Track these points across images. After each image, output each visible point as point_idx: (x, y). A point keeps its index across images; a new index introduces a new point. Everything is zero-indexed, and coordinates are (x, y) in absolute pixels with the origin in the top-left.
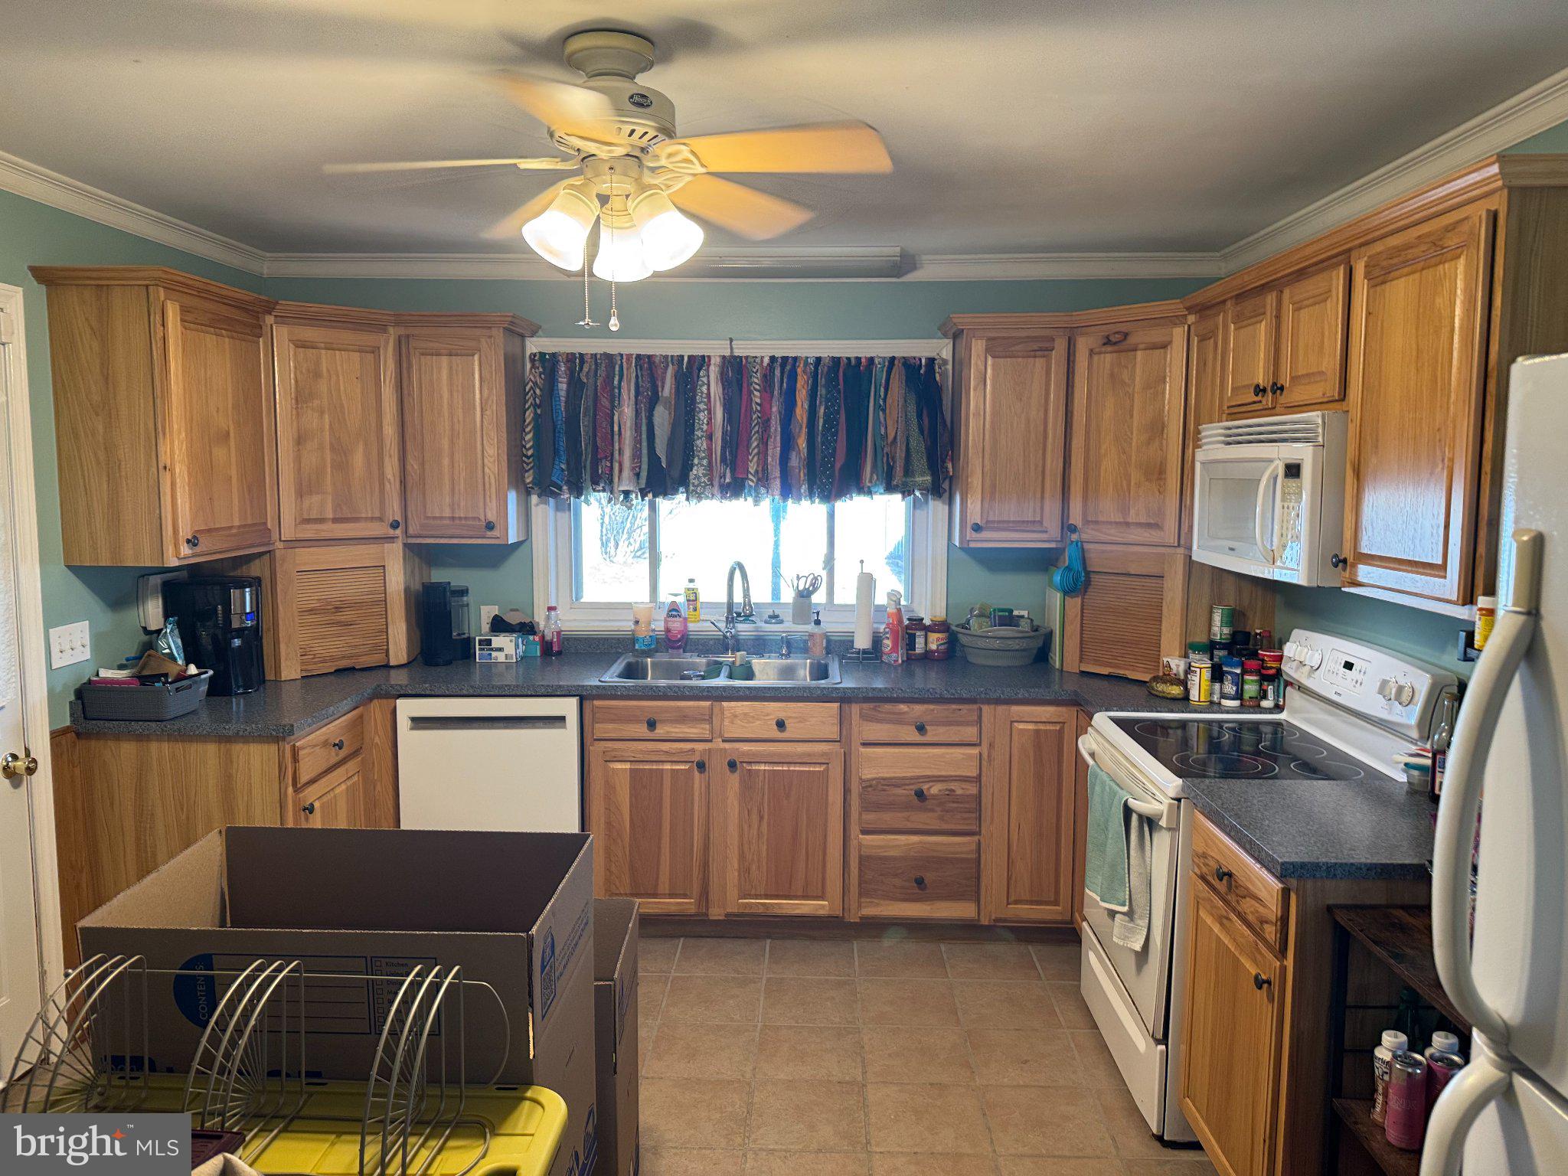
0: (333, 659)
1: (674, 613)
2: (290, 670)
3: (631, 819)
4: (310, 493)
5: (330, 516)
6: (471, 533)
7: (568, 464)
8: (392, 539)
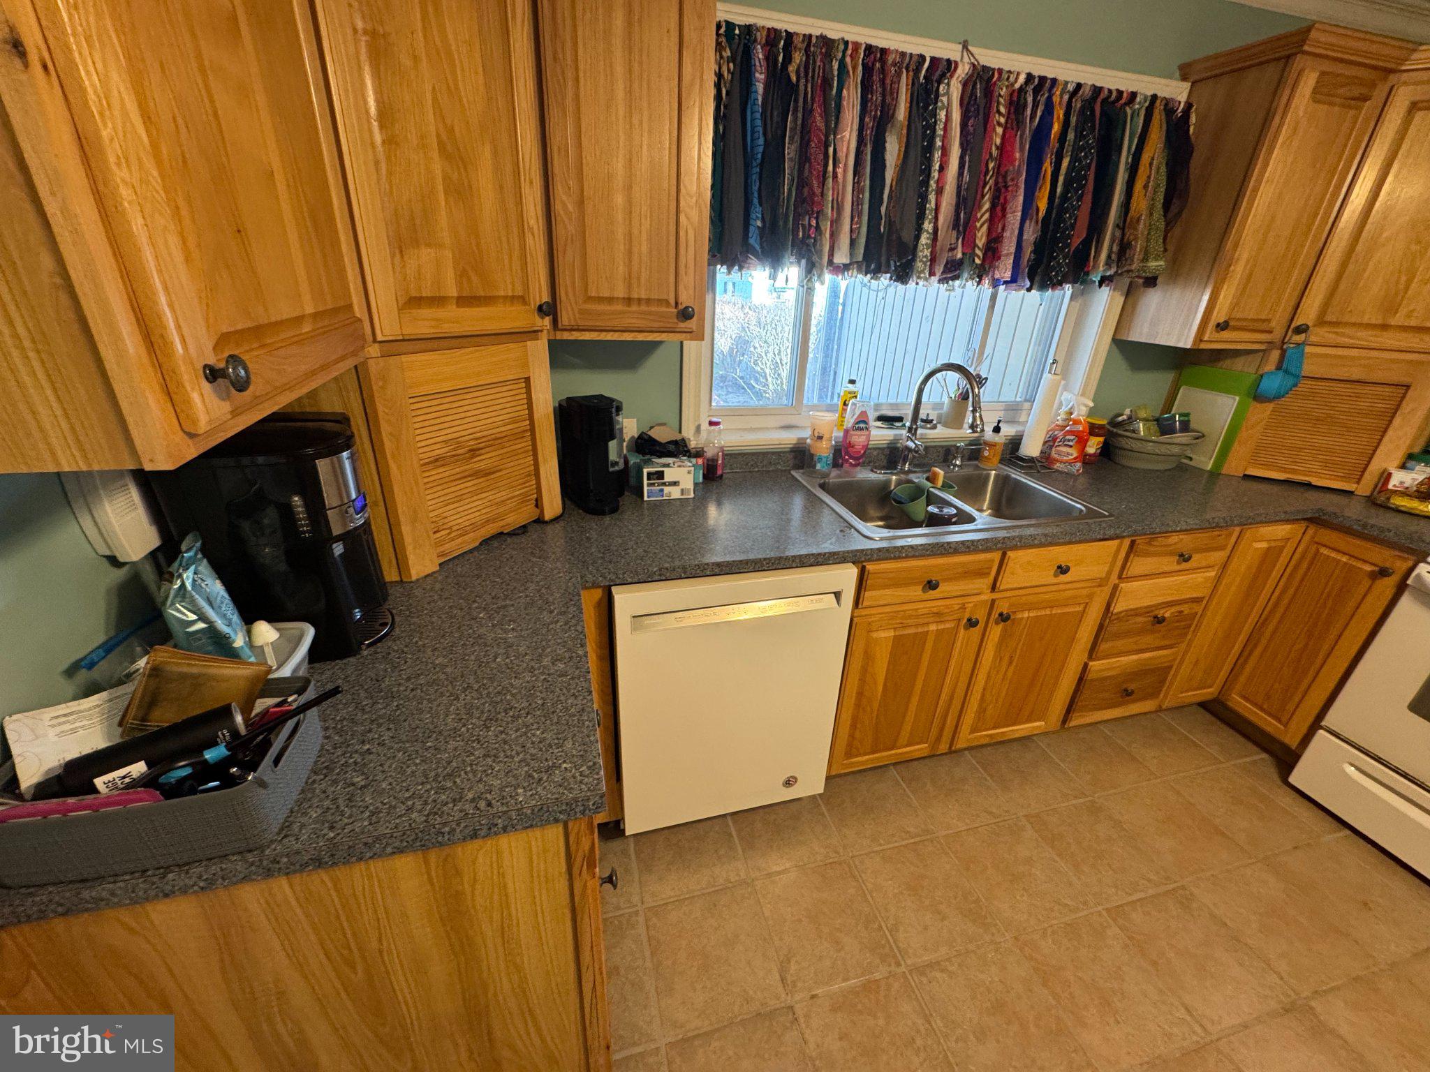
0: (475, 527)
1: (862, 425)
2: (421, 563)
3: (885, 685)
4: (416, 243)
5: (453, 292)
6: (656, 325)
7: (763, 220)
8: (533, 334)
